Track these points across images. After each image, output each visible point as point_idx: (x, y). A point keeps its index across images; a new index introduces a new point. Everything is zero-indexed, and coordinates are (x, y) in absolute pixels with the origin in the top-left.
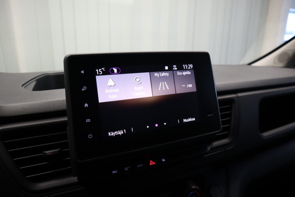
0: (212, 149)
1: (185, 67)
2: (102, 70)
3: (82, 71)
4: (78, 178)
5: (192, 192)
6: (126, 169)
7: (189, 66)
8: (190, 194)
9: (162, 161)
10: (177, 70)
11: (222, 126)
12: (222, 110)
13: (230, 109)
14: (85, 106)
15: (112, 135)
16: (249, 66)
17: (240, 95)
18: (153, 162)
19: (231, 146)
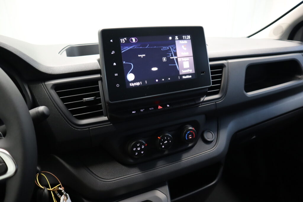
1: (184, 37)
2: (125, 40)
3: (111, 40)
4: (108, 117)
5: (189, 132)
6: (142, 110)
7: (187, 37)
8: (188, 133)
9: (167, 106)
10: (179, 40)
13: (221, 72)
14: (114, 65)
15: (132, 85)
16: (248, 38)
17: (230, 61)
18: (161, 107)
19: (221, 100)
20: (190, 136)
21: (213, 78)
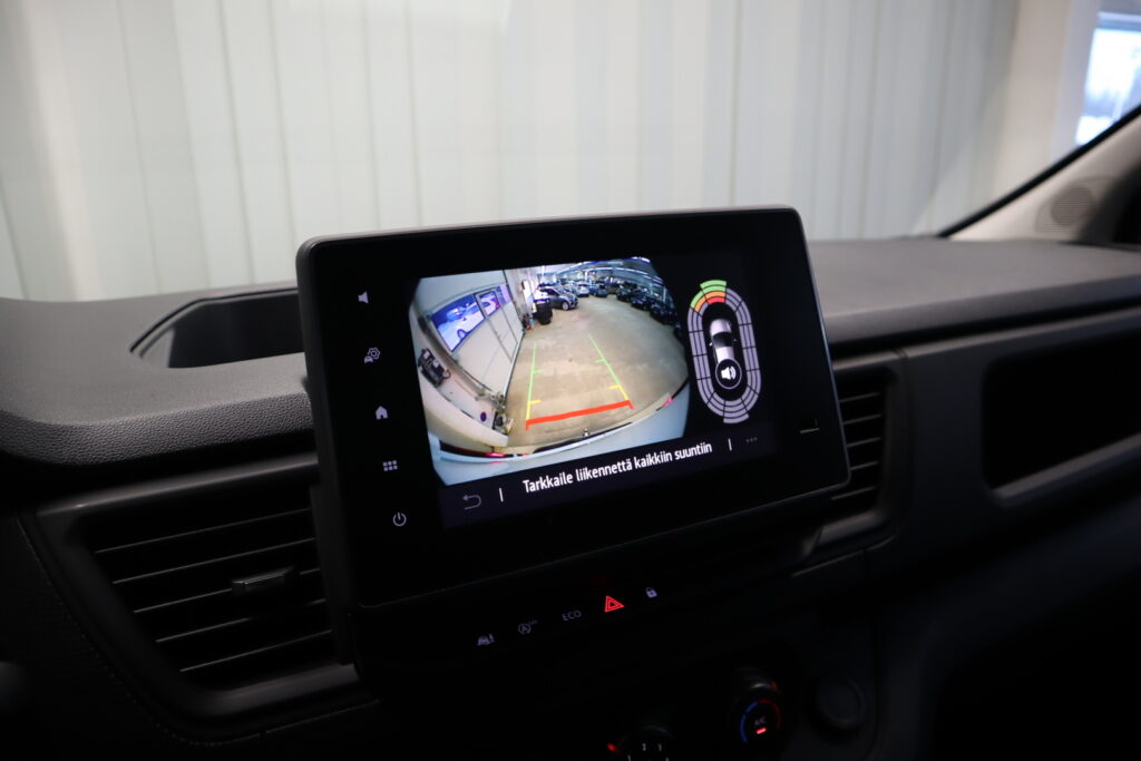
0: (819, 549)
3: (361, 294)
4: (356, 666)
5: (754, 704)
6: (525, 629)
8: (748, 710)
9: (647, 596)
11: (852, 465)
12: (849, 411)
13: (877, 405)
14: (378, 417)
16: (943, 242)
17: (913, 352)
18: (615, 602)
19: (886, 538)
20: (757, 723)
21: (853, 433)
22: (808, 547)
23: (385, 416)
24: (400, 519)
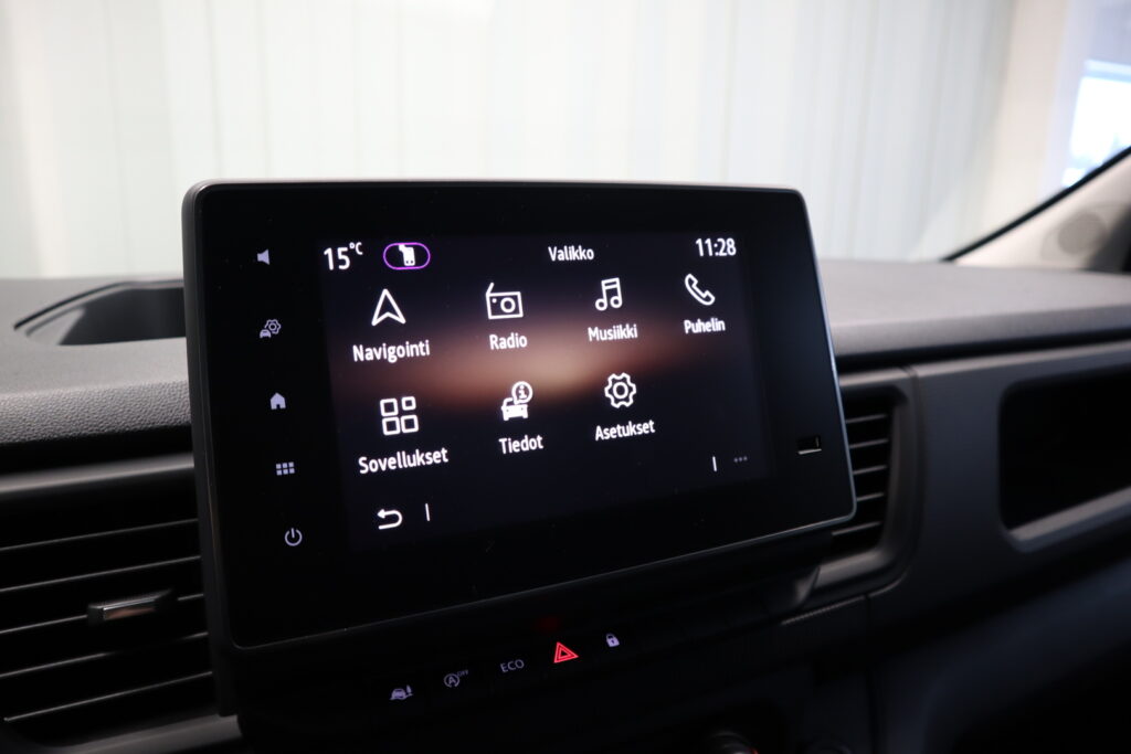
0: (816, 593)
1: (705, 247)
2: (351, 253)
3: (261, 252)
4: (240, 719)
6: (452, 680)
7: (720, 244)
11: (858, 495)
12: (856, 433)
13: (883, 429)
14: (274, 407)
16: (948, 267)
17: (923, 371)
18: (567, 650)
19: (891, 582)
22: (803, 591)
23: (283, 406)
24: (293, 537)
